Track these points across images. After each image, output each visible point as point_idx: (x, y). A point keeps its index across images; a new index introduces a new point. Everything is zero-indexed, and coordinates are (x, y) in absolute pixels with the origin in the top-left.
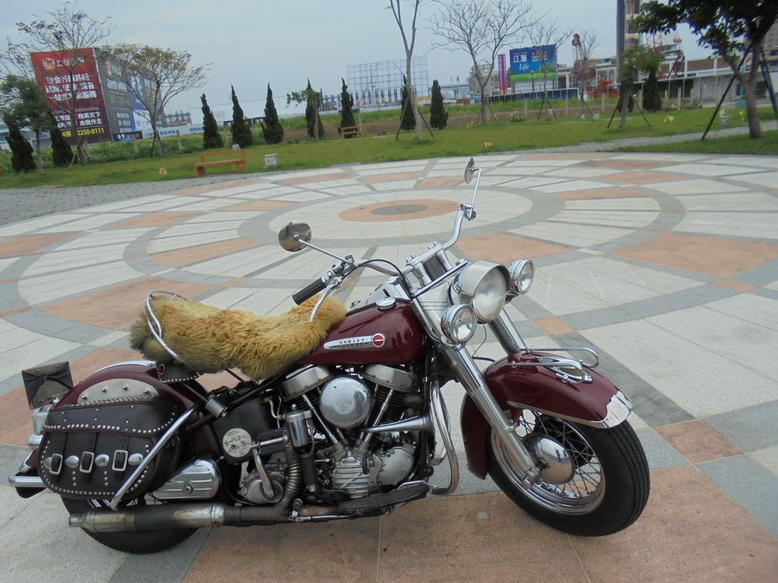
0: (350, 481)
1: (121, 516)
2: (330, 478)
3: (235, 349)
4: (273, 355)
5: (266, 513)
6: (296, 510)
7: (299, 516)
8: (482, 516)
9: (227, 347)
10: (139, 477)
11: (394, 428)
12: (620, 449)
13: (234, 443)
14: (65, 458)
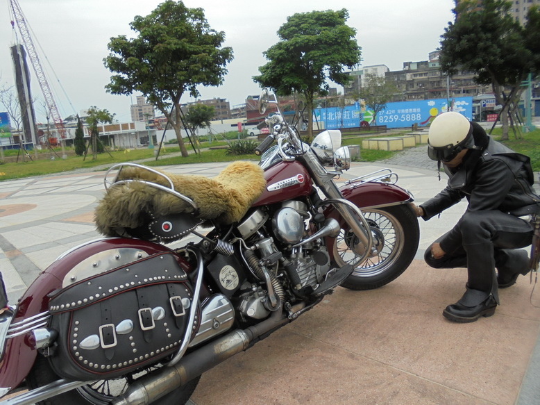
0: (307, 279)
6: (290, 310)
7: (294, 314)
13: (228, 278)
14: (116, 326)
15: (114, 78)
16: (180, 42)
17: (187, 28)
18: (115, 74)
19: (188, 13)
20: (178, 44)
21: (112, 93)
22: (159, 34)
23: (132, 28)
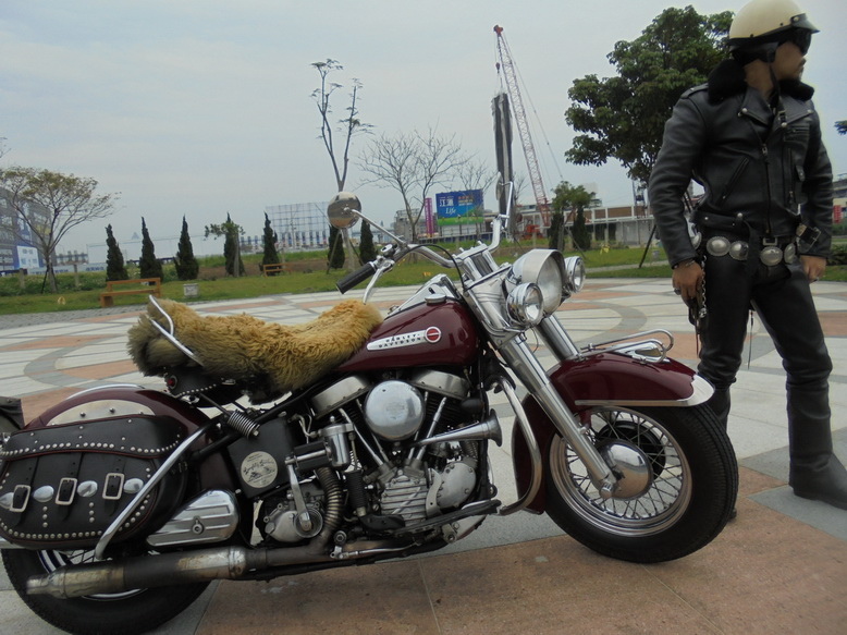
0: (403, 504)
1: (104, 572)
2: (379, 504)
3: (265, 347)
4: (309, 355)
5: (301, 553)
6: (339, 545)
7: (343, 552)
8: (541, 559)
9: (255, 346)
10: (137, 509)
11: (453, 437)
12: (709, 433)
13: (256, 470)
14: (33, 490)
15: (577, 140)
16: (682, 76)
17: (698, 50)
18: (580, 133)
19: (705, 24)
20: (679, 80)
21: (576, 162)
22: (647, 65)
23: (611, 62)
